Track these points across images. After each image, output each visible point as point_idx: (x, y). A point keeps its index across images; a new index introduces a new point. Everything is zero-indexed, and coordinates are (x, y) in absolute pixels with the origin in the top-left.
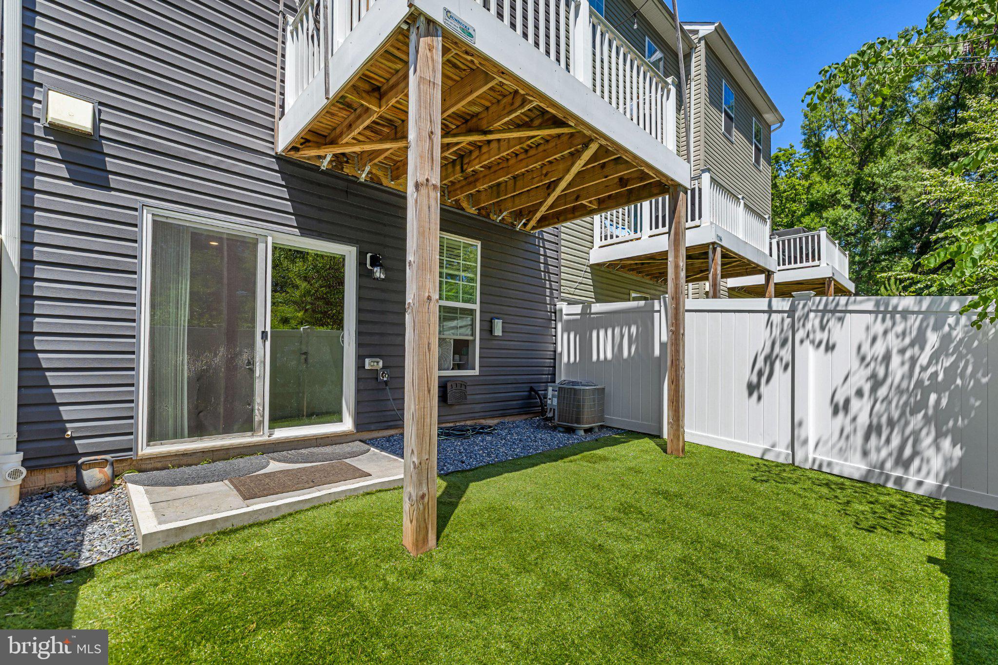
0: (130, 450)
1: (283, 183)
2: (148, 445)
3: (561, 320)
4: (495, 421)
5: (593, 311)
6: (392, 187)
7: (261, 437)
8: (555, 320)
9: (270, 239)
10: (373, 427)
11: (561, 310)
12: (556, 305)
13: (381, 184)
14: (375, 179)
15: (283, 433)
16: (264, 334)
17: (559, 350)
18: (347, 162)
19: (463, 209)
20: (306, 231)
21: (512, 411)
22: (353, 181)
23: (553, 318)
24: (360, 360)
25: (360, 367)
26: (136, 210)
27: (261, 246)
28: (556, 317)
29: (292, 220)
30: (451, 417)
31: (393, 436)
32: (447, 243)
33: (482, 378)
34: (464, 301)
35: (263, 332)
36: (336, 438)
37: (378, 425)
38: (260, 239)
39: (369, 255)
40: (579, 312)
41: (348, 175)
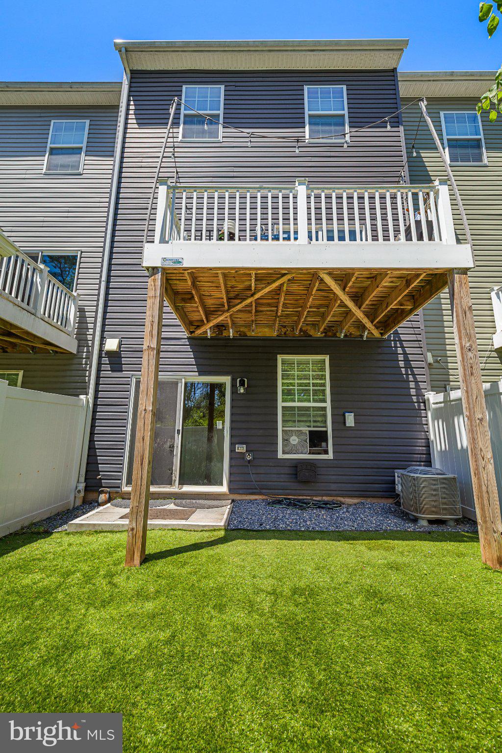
0: (119, 487)
1: (191, 350)
2: (126, 486)
3: (429, 410)
4: (356, 501)
5: (452, 398)
6: (253, 335)
7: (175, 489)
8: (425, 410)
9: (183, 380)
10: (241, 491)
11: (428, 400)
12: (424, 396)
13: (247, 336)
14: (242, 334)
15: (187, 488)
16: (178, 431)
17: (432, 437)
18: (225, 330)
19: (311, 336)
20: (201, 373)
21: (376, 493)
22: (228, 339)
23: (423, 407)
24: (232, 445)
25: (232, 450)
26: (129, 378)
27: (179, 385)
28: (425, 406)
29: (195, 368)
30: (308, 492)
31: (256, 500)
32: (297, 361)
33: (336, 462)
34: (315, 401)
35: (178, 430)
36: (217, 496)
37: (245, 490)
38: (179, 381)
39: (238, 380)
40: (442, 400)
41: (225, 336)
